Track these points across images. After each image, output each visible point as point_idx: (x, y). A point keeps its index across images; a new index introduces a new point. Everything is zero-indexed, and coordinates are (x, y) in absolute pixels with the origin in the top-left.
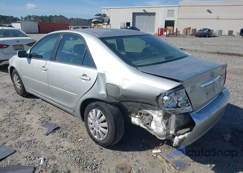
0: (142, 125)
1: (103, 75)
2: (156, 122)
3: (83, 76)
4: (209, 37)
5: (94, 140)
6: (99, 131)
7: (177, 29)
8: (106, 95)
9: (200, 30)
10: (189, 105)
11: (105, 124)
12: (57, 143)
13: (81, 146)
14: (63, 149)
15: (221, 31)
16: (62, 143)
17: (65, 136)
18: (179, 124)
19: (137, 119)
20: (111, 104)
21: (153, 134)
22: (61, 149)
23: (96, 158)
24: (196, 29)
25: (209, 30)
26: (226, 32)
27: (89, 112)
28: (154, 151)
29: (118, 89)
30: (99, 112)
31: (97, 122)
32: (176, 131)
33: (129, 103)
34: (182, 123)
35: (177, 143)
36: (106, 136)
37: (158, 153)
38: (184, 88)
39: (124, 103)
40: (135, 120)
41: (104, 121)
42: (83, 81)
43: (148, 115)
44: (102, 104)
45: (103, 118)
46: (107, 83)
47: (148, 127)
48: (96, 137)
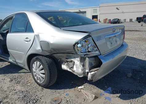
0: (69, 70)
1: (38, 36)
2: (76, 65)
3: (26, 39)
4: (118, 23)
5: (38, 83)
6: (40, 77)
7: (99, 20)
8: (41, 50)
9: (113, 20)
10: (97, 50)
11: (43, 71)
12: (12, 88)
13: (29, 88)
14: (15, 91)
15: (125, 20)
16: (16, 87)
17: (18, 83)
18: (92, 64)
19: (65, 66)
20: (46, 56)
21: (76, 74)
22: (14, 91)
23: (38, 95)
24: (110, 20)
25: (118, 19)
26: (128, 20)
27: (32, 65)
28: (79, 88)
29: (48, 44)
30: (38, 63)
31: (38, 70)
32: (90, 70)
33: (58, 55)
34: (94, 64)
35: (90, 78)
36: (44, 79)
37: (82, 89)
38: (91, 36)
39: (55, 55)
40: (64, 67)
41: (42, 69)
42: (26, 42)
43: (71, 61)
44: (40, 57)
45: (41, 66)
46: (40, 40)
47: (72, 70)
48: (38, 81)
